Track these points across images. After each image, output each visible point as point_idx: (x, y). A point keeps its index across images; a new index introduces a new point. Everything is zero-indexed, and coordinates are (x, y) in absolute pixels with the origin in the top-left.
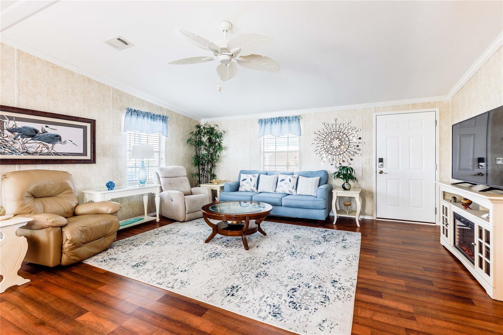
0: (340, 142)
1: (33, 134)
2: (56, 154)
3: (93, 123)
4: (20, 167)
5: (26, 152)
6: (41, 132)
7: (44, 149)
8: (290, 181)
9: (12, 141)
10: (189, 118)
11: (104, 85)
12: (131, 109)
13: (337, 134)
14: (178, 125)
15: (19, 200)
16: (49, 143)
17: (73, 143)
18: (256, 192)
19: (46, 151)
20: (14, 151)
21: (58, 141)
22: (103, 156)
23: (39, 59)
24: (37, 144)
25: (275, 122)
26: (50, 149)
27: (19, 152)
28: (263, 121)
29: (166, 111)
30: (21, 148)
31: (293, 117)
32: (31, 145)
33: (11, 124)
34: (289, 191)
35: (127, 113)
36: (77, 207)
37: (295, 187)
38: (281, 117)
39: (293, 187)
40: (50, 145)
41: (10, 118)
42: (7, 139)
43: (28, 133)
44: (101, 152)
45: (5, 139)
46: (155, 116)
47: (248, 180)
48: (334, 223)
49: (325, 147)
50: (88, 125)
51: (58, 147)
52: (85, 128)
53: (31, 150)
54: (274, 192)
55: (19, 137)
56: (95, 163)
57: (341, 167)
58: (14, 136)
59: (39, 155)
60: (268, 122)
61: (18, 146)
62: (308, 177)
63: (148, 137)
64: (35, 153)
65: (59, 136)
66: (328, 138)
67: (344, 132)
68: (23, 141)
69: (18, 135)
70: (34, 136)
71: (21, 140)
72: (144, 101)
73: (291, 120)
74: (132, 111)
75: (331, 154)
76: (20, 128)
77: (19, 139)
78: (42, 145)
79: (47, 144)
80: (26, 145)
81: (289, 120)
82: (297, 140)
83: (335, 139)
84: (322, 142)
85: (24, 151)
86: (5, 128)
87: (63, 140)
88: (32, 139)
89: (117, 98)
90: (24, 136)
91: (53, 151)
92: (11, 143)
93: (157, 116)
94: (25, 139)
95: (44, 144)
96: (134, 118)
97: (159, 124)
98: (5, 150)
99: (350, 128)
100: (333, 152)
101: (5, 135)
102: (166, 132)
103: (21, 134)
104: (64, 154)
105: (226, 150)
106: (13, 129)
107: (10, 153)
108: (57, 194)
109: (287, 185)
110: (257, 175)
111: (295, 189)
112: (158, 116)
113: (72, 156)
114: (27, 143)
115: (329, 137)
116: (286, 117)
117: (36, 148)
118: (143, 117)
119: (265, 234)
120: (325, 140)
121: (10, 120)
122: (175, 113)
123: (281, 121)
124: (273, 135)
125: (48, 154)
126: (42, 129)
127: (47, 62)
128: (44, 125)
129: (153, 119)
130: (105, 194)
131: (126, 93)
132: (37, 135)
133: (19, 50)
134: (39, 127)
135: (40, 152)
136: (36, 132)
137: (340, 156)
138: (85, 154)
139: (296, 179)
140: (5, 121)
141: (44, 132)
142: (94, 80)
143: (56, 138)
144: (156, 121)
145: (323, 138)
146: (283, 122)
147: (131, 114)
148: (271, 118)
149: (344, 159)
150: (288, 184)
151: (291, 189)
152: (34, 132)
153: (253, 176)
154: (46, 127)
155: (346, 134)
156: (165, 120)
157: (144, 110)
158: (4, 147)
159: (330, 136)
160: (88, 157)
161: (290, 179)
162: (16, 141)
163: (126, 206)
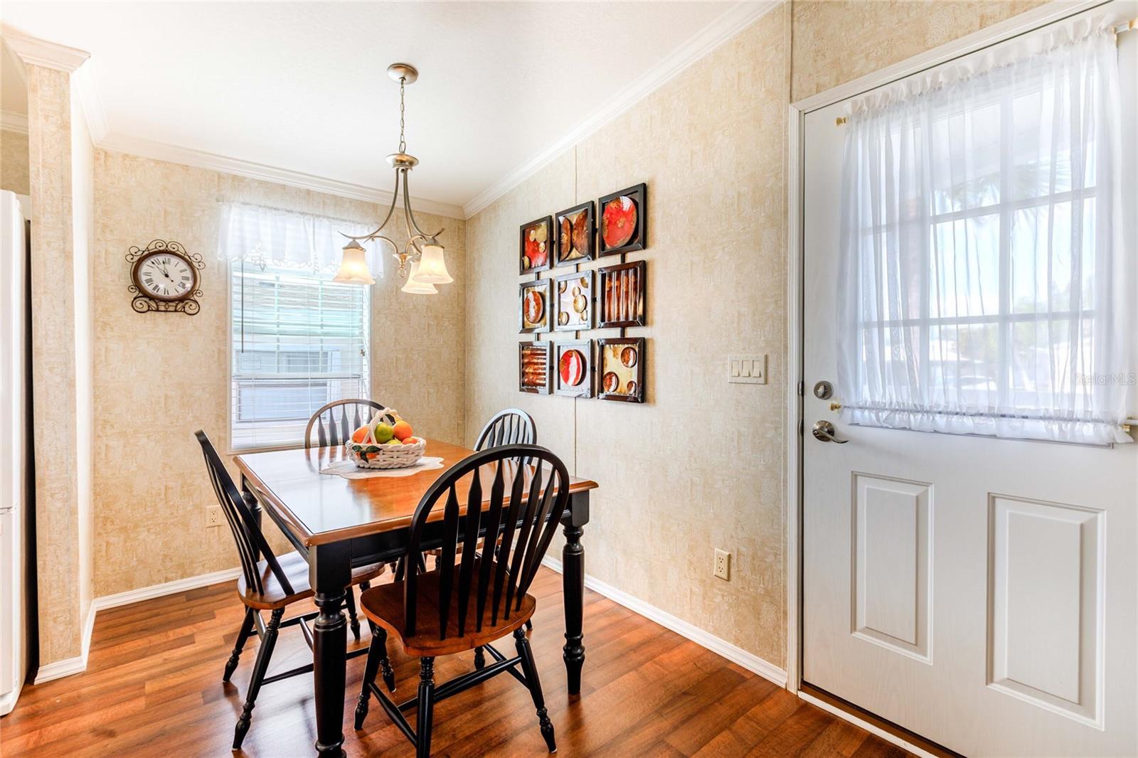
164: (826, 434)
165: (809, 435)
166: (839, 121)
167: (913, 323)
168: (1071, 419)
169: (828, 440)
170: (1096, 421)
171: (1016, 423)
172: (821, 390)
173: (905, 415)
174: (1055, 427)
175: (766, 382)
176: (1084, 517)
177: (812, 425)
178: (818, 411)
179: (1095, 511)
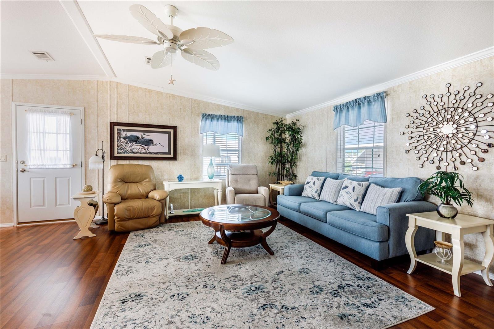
0: (455, 126)
1: (136, 140)
2: (150, 153)
3: (175, 128)
4: (129, 162)
5: (132, 152)
6: (141, 138)
7: (142, 150)
8: (353, 190)
9: (125, 145)
10: (270, 115)
11: (184, 97)
12: (206, 114)
13: (450, 113)
14: (257, 124)
15: (112, 183)
16: (145, 145)
17: (161, 145)
18: (318, 199)
19: (144, 151)
20: (126, 152)
21: (151, 144)
22: (184, 154)
23: (140, 88)
24: (139, 146)
25: (353, 107)
26: (146, 150)
27: (129, 152)
28: (339, 108)
29: (243, 111)
30: (129, 149)
31: (375, 96)
32: (135, 147)
33: (124, 134)
34: (351, 204)
35: (203, 118)
36: (151, 192)
37: (360, 199)
38: (359, 98)
39: (356, 198)
40: (146, 147)
41: (124, 130)
42: (122, 144)
43: (134, 139)
44: (182, 151)
45: (121, 143)
46: (229, 118)
47: (312, 184)
48: (410, 272)
49: (426, 137)
50: (172, 131)
51: (152, 149)
52: (169, 133)
53: (135, 151)
54: (335, 203)
55: (129, 142)
56: (176, 160)
57: (439, 172)
58: (126, 142)
59: (140, 154)
60: (344, 109)
61: (128, 148)
62: (383, 187)
63: (228, 137)
64: (137, 152)
65: (152, 140)
66: (432, 122)
67: (465, 107)
68: (131, 144)
69: (128, 141)
70: (137, 141)
71: (129, 144)
72: (220, 105)
73: (372, 100)
74: (207, 115)
75: (438, 150)
76: (129, 136)
77: (128, 144)
78: (141, 147)
79: (144, 146)
80: (133, 147)
81: (369, 102)
82: (381, 129)
83: (445, 123)
84: (422, 130)
85: (131, 151)
86: (121, 137)
87: (154, 143)
88: (136, 143)
89: (195, 106)
90: (131, 141)
91: (148, 151)
92: (124, 146)
93: (231, 117)
94: (132, 143)
95: (142, 147)
96: (208, 122)
97: (234, 125)
98: (121, 151)
99: (479, 96)
100: (442, 145)
101: (121, 142)
102: (242, 132)
103: (130, 140)
104: (155, 153)
105: (305, 147)
106: (126, 137)
107: (124, 152)
108: (140, 181)
109: (348, 196)
110: (322, 178)
111: (359, 203)
112: (233, 117)
113: (160, 154)
114: (133, 146)
115: (434, 120)
116: (365, 98)
117: (138, 149)
118: (217, 120)
119: (272, 253)
120: (426, 125)
121: (124, 131)
122: (253, 112)
123: (359, 104)
124: (350, 126)
125: (145, 153)
126: (142, 136)
127: (145, 89)
128: (143, 133)
129: (227, 121)
130: (170, 185)
131: (203, 101)
132: (139, 140)
133: (129, 85)
134: (139, 135)
135: (140, 152)
136: (138, 138)
137: (454, 152)
138: (169, 153)
139: (364, 188)
140: (121, 132)
141: (143, 138)
142: (177, 95)
143: (150, 142)
144: (231, 122)
145: (424, 123)
146: (362, 105)
147: (206, 119)
148: (347, 103)
149: (464, 158)
150: (350, 193)
151: (352, 201)
152: (137, 138)
153: (318, 179)
154: (144, 134)
155: (470, 109)
156: (240, 121)
157: (218, 113)
158: (121, 149)
159: (436, 118)
160: (172, 155)
161: (354, 187)
162: (127, 145)
163: (202, 196)
164: (23, 171)
165: (19, 171)
166: (25, 111)
167: (42, 150)
168: (66, 165)
169: (24, 172)
170: (69, 165)
171: (59, 166)
172: (22, 162)
173: (40, 166)
174: (64, 166)
175: (6, 161)
176: (68, 178)
177: (19, 169)
178: (21, 167)
179: (69, 177)
